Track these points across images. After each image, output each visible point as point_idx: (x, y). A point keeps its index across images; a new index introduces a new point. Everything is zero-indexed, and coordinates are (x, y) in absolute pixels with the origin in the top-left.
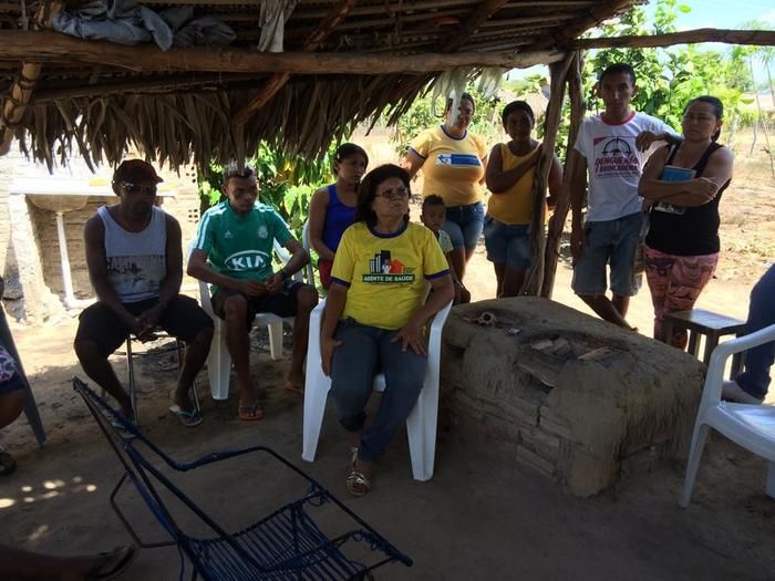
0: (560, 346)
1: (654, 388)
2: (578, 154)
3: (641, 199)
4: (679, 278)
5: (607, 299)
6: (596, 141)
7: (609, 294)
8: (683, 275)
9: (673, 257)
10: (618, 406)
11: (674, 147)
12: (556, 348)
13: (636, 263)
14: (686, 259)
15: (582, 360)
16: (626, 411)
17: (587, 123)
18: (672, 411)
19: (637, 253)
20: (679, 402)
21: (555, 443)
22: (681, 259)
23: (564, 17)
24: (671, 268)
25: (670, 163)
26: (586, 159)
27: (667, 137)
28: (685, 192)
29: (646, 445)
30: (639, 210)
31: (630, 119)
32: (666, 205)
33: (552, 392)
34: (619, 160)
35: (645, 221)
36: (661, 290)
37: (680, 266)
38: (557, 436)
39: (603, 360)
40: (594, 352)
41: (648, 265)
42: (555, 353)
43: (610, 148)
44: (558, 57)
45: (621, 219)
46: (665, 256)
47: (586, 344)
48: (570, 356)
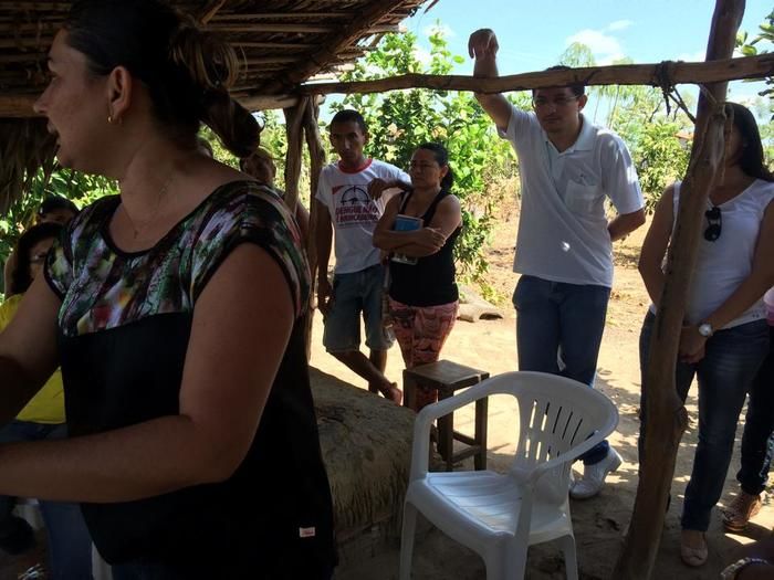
2: (320, 203)
4: (420, 330)
5: (363, 354)
8: (423, 327)
9: (414, 308)
13: (384, 315)
14: (426, 310)
19: (384, 305)
22: (420, 310)
24: (414, 319)
25: (403, 212)
32: (401, 256)
34: (358, 209)
36: (407, 343)
37: (420, 318)
41: (394, 316)
43: (348, 198)
44: (291, 103)
45: (366, 271)
46: (406, 307)
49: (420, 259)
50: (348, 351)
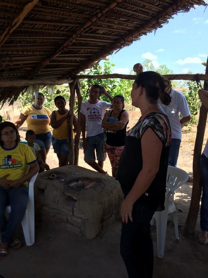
0: (80, 183)
1: (111, 194)
2: (81, 114)
3: (103, 128)
4: (117, 154)
5: (96, 163)
6: (88, 109)
7: (97, 161)
8: (118, 153)
9: (115, 147)
10: (99, 203)
11: (111, 111)
12: (78, 184)
13: (104, 150)
14: (119, 148)
15: (86, 188)
16: (102, 204)
18: (118, 201)
19: (104, 147)
20: (120, 198)
21: (80, 220)
22: (117, 148)
23: (71, 68)
24: (115, 151)
25: (110, 116)
26: (85, 116)
28: (115, 126)
29: (111, 215)
30: (103, 132)
31: (97, 102)
32: (110, 130)
33: (77, 202)
34: (96, 115)
35: (105, 135)
36: (112, 158)
37: (117, 150)
38: (80, 218)
39: (94, 187)
40: (91, 185)
41: (108, 150)
42: (78, 187)
44: (71, 81)
45: (97, 135)
46: (112, 147)
47: (88, 181)
48: (83, 187)
49: (117, 131)
50: (92, 162)
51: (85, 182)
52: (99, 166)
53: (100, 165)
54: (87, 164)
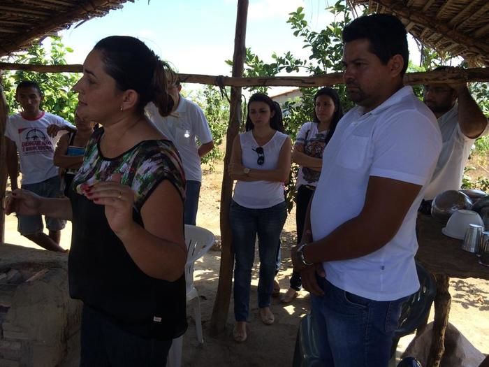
0: (12, 276)
2: (8, 139)
3: (57, 168)
6: (20, 131)
10: (58, 306)
11: (72, 134)
12: (9, 279)
15: (29, 282)
16: (64, 308)
17: (11, 119)
21: (17, 346)
25: (71, 144)
26: (14, 143)
27: (67, 128)
30: (57, 174)
31: (41, 116)
32: (73, 171)
33: (10, 310)
35: (63, 180)
38: (18, 341)
39: (44, 278)
40: (38, 274)
42: (9, 282)
47: (32, 269)
48: (21, 280)
50: (36, 233)
51: (26, 272)
52: (52, 241)
53: (53, 239)
54: (26, 238)
